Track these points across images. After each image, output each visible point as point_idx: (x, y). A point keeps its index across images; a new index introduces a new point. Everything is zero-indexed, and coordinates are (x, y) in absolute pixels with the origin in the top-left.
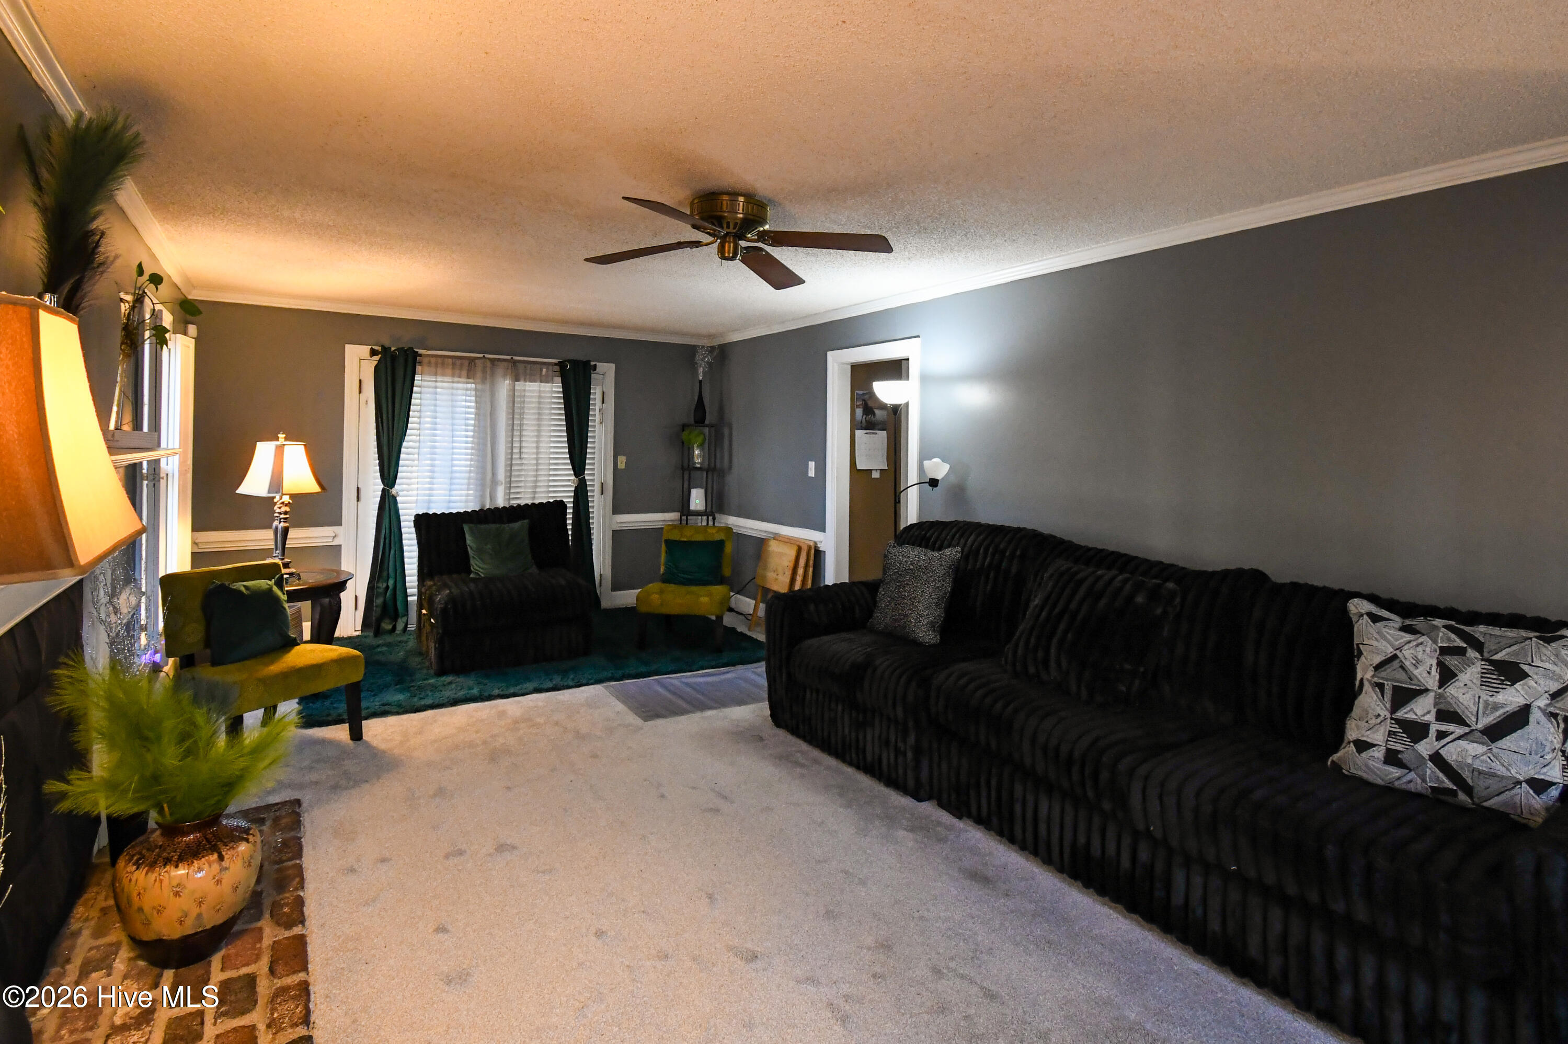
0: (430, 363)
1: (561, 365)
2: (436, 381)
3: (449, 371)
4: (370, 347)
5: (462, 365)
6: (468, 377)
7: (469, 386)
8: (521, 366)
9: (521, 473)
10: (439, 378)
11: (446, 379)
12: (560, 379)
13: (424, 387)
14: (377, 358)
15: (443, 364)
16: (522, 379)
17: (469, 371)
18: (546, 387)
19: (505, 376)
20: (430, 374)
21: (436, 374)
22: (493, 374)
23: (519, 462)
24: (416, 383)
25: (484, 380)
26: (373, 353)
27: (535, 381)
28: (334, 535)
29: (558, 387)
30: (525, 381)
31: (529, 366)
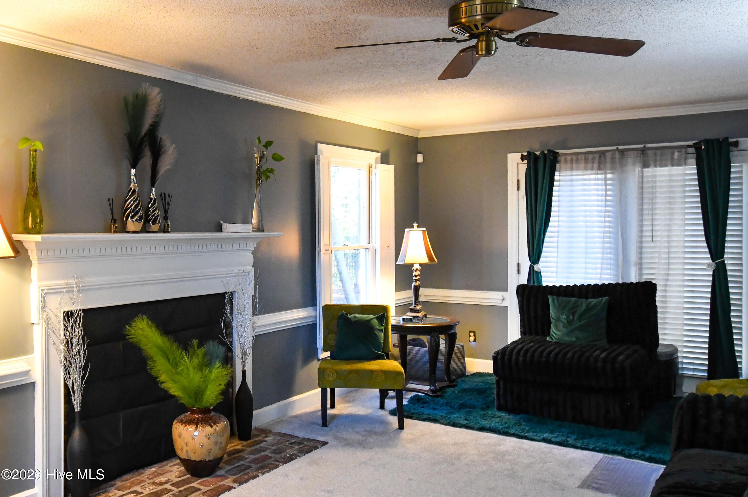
0: (566, 160)
1: (697, 147)
2: (572, 175)
3: (582, 165)
4: (520, 154)
5: (593, 159)
6: (599, 169)
7: (599, 176)
8: (650, 153)
9: (655, 256)
10: (575, 173)
11: (580, 172)
12: (694, 161)
13: (562, 181)
14: (526, 161)
15: (577, 160)
16: (652, 163)
17: (600, 163)
18: (677, 170)
19: (634, 164)
20: (566, 170)
21: (572, 169)
22: (622, 165)
23: (652, 245)
24: (556, 178)
25: (613, 169)
26: (523, 158)
27: (666, 166)
28: (502, 298)
29: (693, 169)
30: (655, 166)
31: (659, 152)
